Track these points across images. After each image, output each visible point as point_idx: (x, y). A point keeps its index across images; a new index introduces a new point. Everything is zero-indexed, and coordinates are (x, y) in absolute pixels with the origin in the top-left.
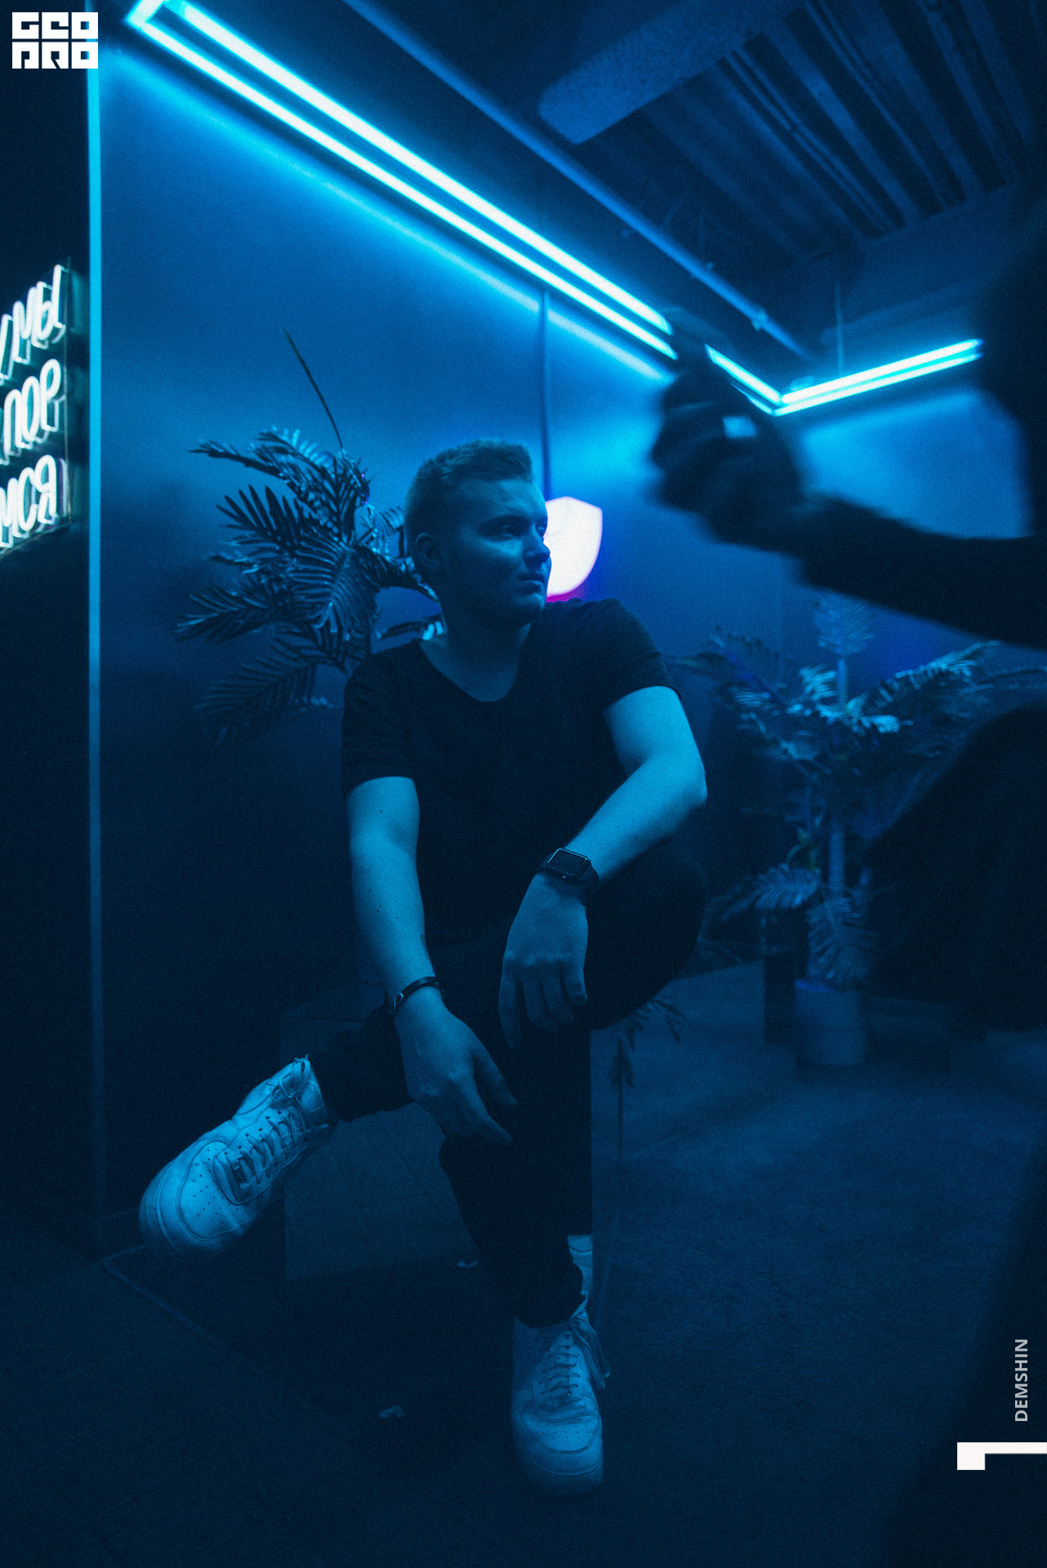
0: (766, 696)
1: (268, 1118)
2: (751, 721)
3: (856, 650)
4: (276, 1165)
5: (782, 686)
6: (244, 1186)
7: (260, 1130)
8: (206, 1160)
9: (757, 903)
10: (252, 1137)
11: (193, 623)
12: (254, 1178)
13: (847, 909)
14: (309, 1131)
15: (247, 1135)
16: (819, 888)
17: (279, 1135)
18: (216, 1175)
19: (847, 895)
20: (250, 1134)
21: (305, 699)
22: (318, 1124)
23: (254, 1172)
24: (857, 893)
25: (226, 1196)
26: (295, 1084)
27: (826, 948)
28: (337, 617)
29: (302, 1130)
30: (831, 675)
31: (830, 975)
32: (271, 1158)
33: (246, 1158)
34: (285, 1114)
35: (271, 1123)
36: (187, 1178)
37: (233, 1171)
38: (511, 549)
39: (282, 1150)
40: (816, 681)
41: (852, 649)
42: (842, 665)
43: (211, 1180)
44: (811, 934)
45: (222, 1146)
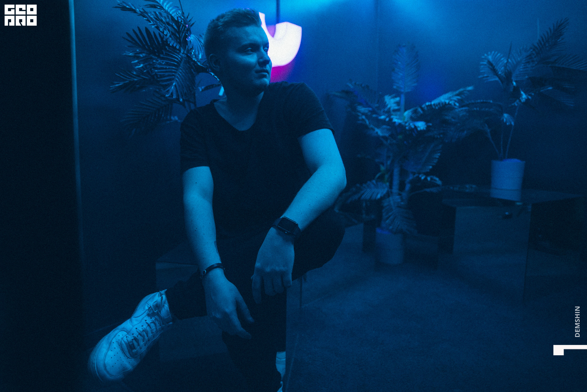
0: (370, 109)
1: (146, 320)
2: (363, 120)
3: (409, 90)
4: (149, 340)
5: (377, 105)
6: (134, 351)
7: (142, 326)
8: (118, 340)
9: (363, 196)
10: (139, 330)
11: (117, 85)
12: (139, 347)
13: (399, 200)
14: (164, 326)
15: (136, 328)
16: (388, 191)
17: (150, 328)
18: (122, 348)
19: (400, 195)
20: (138, 329)
21: (169, 117)
22: (168, 323)
23: (139, 345)
24: (404, 194)
25: (126, 356)
26: (158, 306)
27: (390, 217)
28: (177, 91)
29: (161, 325)
30: (398, 99)
31: (391, 227)
32: (146, 338)
33: (135, 339)
34: (153, 319)
35: (147, 323)
36: (109, 349)
37: (129, 345)
38: (252, 59)
39: (152, 334)
40: (391, 102)
41: (408, 90)
42: (403, 97)
43: (120, 349)
44: (383, 210)
45: (125, 333)
